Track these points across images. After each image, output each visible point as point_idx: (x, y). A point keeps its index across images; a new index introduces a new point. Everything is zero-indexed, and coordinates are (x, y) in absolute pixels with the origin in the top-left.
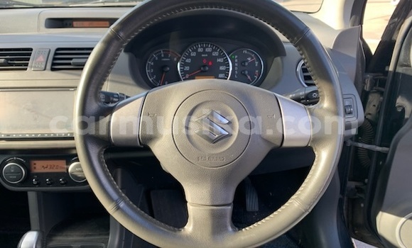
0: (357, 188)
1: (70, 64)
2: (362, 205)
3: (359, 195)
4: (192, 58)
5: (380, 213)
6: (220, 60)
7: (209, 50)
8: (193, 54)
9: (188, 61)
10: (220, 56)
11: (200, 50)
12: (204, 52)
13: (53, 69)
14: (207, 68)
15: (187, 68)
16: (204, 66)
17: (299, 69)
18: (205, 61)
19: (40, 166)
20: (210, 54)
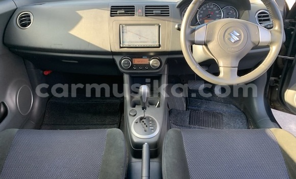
0: (275, 80)
1: (153, 13)
2: (277, 89)
3: (275, 84)
4: (204, 11)
5: (287, 90)
6: (217, 12)
7: (212, 7)
8: (204, 9)
9: (202, 12)
10: (217, 10)
11: (208, 7)
12: (210, 8)
13: (146, 16)
14: (211, 16)
15: (201, 16)
16: (209, 15)
17: (256, 16)
18: (210, 13)
19: (137, 61)
20: (212, 8)
